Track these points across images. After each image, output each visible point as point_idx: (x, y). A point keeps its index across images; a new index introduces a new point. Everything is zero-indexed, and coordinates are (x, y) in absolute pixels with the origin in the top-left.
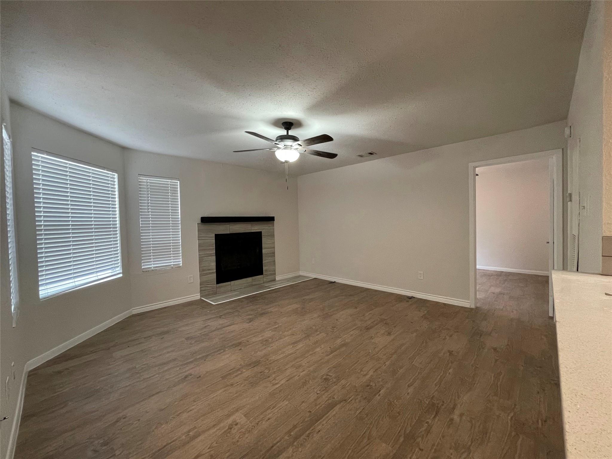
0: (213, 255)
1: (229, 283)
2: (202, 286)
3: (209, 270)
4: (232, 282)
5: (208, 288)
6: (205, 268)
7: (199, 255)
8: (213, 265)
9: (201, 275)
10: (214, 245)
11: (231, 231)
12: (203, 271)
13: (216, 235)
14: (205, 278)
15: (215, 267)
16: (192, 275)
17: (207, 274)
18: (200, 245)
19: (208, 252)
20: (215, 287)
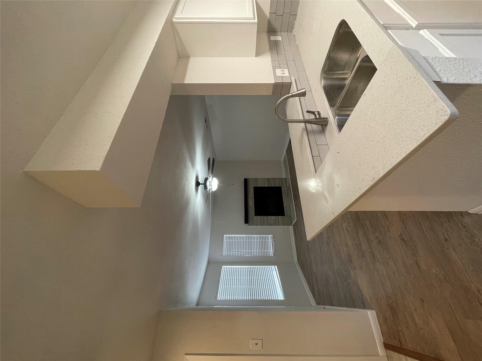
2: (285, 224)
12: (276, 224)
15: (275, 217)
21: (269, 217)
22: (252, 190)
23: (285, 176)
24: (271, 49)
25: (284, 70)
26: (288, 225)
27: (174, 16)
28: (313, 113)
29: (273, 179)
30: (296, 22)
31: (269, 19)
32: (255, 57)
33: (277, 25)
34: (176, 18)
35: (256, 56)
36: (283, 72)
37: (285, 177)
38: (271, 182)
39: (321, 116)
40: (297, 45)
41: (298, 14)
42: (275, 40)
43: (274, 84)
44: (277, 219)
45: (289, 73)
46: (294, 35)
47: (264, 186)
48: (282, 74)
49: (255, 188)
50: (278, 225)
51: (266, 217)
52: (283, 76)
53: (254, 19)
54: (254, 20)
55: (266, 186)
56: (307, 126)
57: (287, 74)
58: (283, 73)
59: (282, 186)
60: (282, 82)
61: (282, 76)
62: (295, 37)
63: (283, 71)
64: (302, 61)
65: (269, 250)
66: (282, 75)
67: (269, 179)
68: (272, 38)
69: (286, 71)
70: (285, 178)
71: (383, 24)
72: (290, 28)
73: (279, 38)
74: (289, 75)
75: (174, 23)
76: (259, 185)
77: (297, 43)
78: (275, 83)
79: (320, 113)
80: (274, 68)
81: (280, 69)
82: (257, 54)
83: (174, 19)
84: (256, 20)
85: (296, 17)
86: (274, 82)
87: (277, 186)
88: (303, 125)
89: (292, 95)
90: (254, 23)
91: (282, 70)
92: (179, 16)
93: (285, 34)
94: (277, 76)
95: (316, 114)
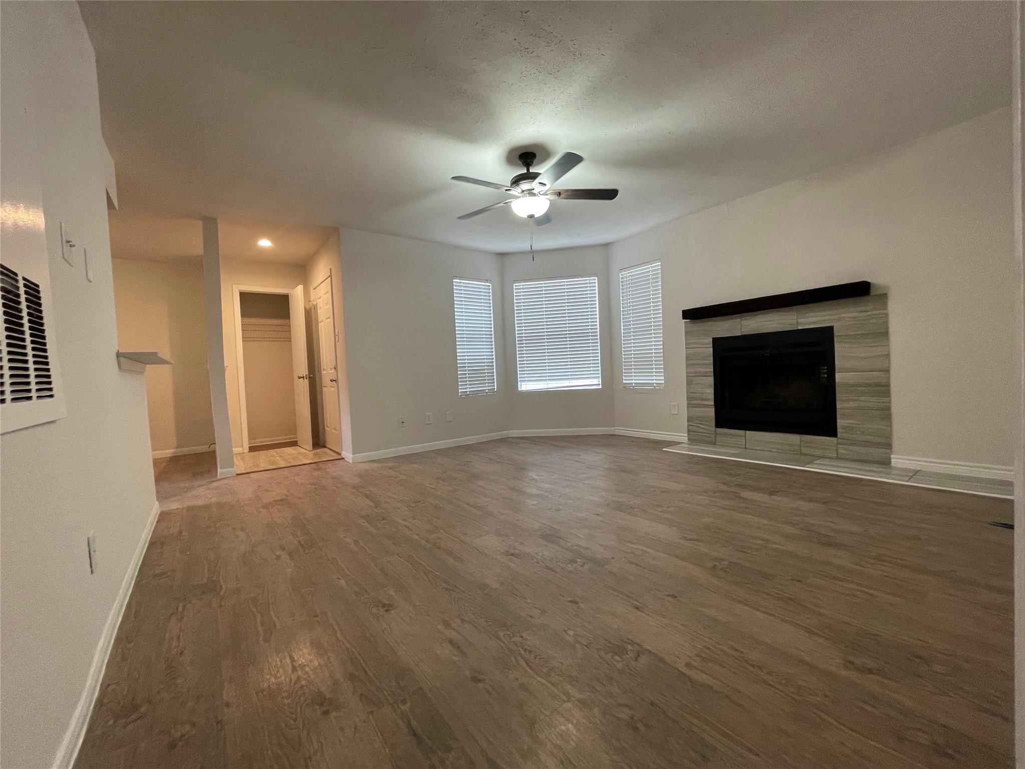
0: (709, 374)
1: (741, 432)
2: (691, 424)
3: (703, 400)
4: (750, 434)
5: (702, 430)
6: (696, 395)
7: (687, 372)
8: (710, 392)
9: (689, 406)
10: (712, 358)
11: (743, 330)
13: (715, 340)
14: (697, 412)
15: (712, 396)
16: (677, 403)
17: (699, 406)
18: (688, 358)
19: (700, 370)
20: (712, 431)
21: (711, 380)
22: (814, 323)
23: (899, 466)
26: (689, 431)
29: (887, 409)
37: (893, 464)
38: (862, 398)
44: (706, 403)
47: (836, 370)
49: (826, 335)
50: (688, 404)
51: (711, 372)
55: (838, 377)
59: (840, 440)
65: (634, 376)
67: (888, 394)
70: (890, 462)
76: (840, 349)
87: (840, 422)
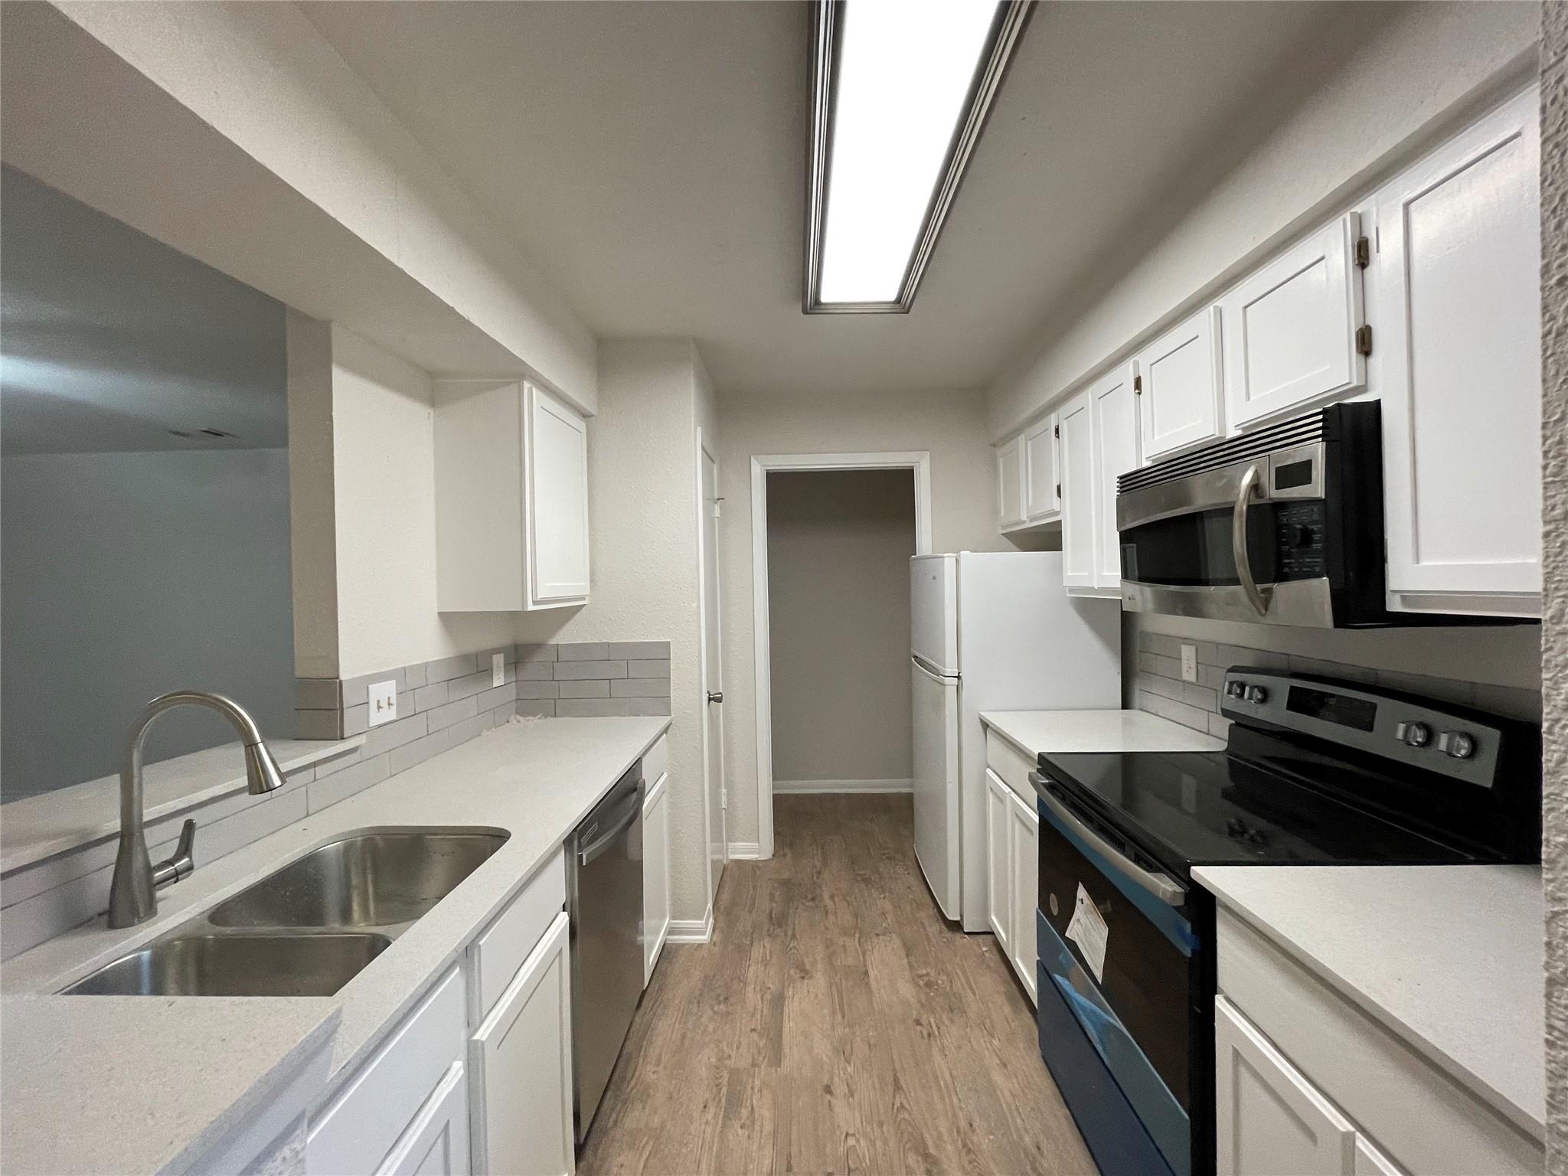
24: (465, 659)
25: (394, 708)
27: (536, 388)
28: (185, 847)
30: (539, 718)
31: (545, 645)
32: (437, 611)
33: (533, 669)
34: (531, 390)
35: (444, 616)
36: (384, 704)
39: (168, 885)
40: (480, 735)
41: (557, 719)
42: (492, 669)
43: (338, 678)
45: (380, 726)
46: (508, 722)
48: (379, 701)
52: (368, 706)
53: (535, 603)
54: (533, 601)
56: (109, 844)
57: (376, 718)
58: (381, 704)
60: (344, 707)
61: (367, 703)
62: (504, 724)
63: (389, 704)
64: (426, 760)
66: (373, 706)
68: (498, 660)
69: (391, 714)
71: (480, 946)
72: (528, 705)
73: (498, 680)
74: (371, 725)
75: (519, 382)
77: (485, 733)
78: (341, 682)
79: (180, 877)
80: (401, 675)
81: (397, 694)
82: (448, 620)
83: (529, 386)
84: (531, 607)
85: (552, 717)
86: (344, 676)
88: (115, 825)
89: (256, 744)
90: (524, 602)
91: (393, 701)
92: (535, 401)
93: (512, 692)
94: (370, 686)
95: (176, 865)
